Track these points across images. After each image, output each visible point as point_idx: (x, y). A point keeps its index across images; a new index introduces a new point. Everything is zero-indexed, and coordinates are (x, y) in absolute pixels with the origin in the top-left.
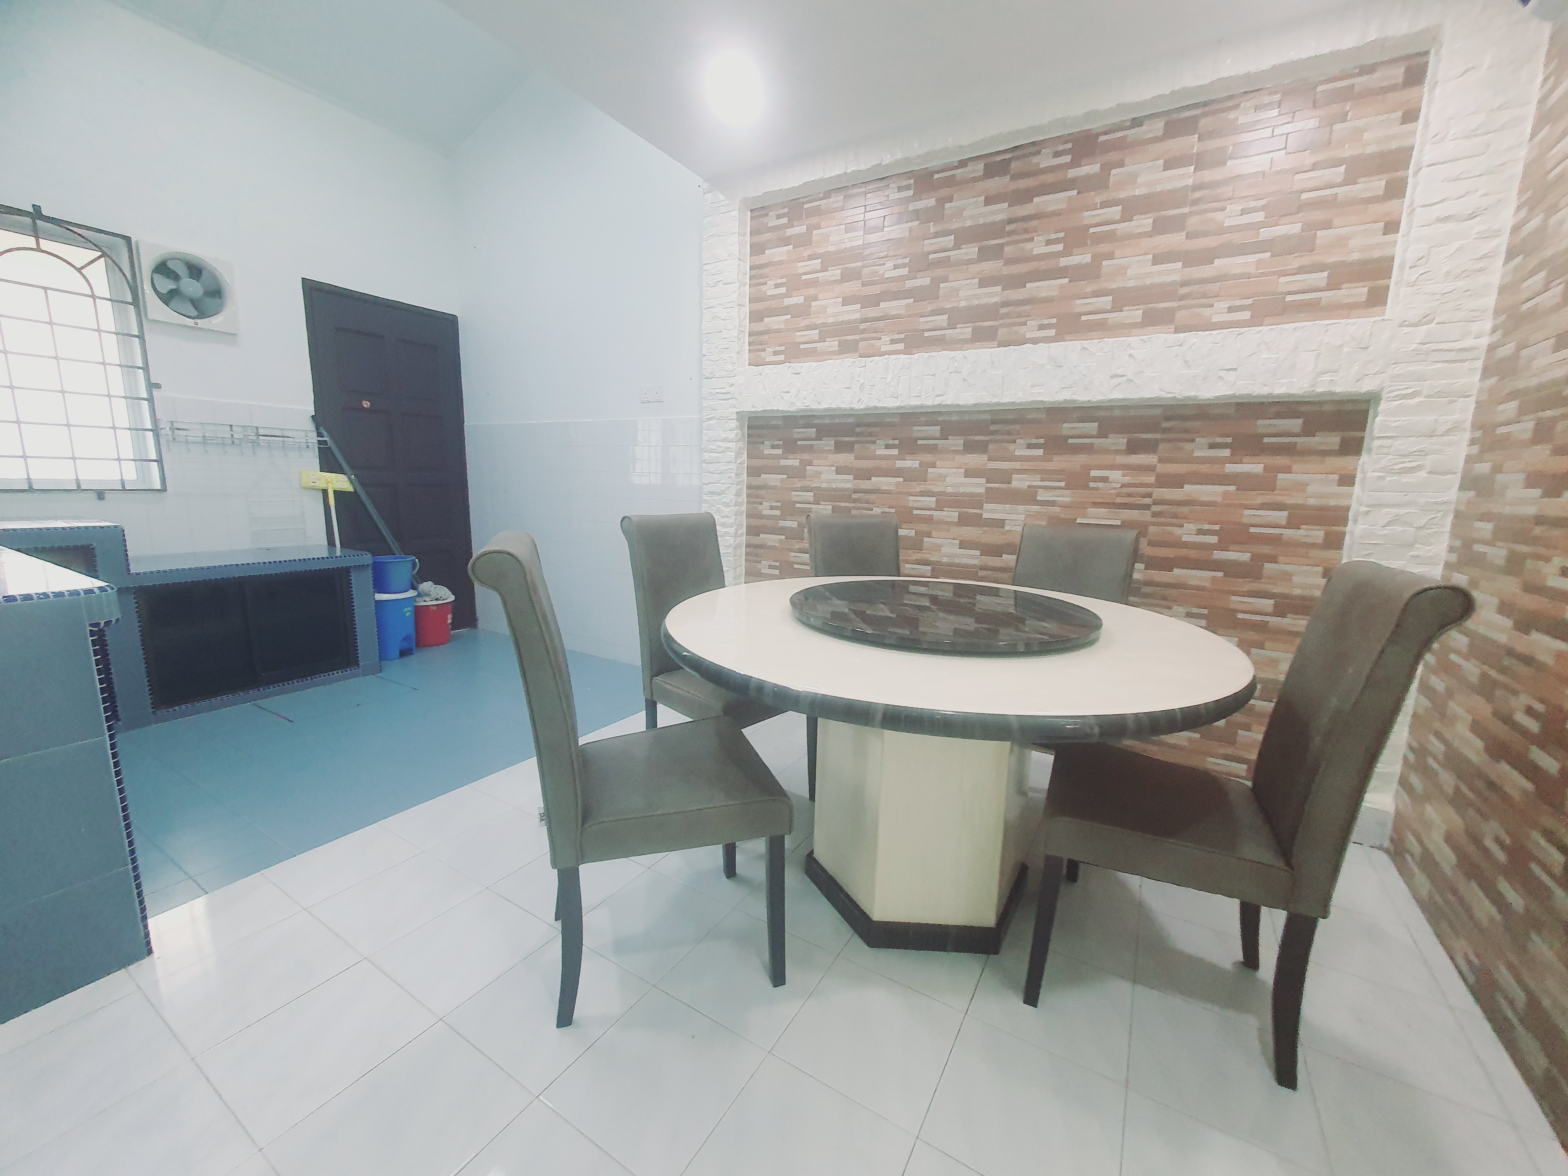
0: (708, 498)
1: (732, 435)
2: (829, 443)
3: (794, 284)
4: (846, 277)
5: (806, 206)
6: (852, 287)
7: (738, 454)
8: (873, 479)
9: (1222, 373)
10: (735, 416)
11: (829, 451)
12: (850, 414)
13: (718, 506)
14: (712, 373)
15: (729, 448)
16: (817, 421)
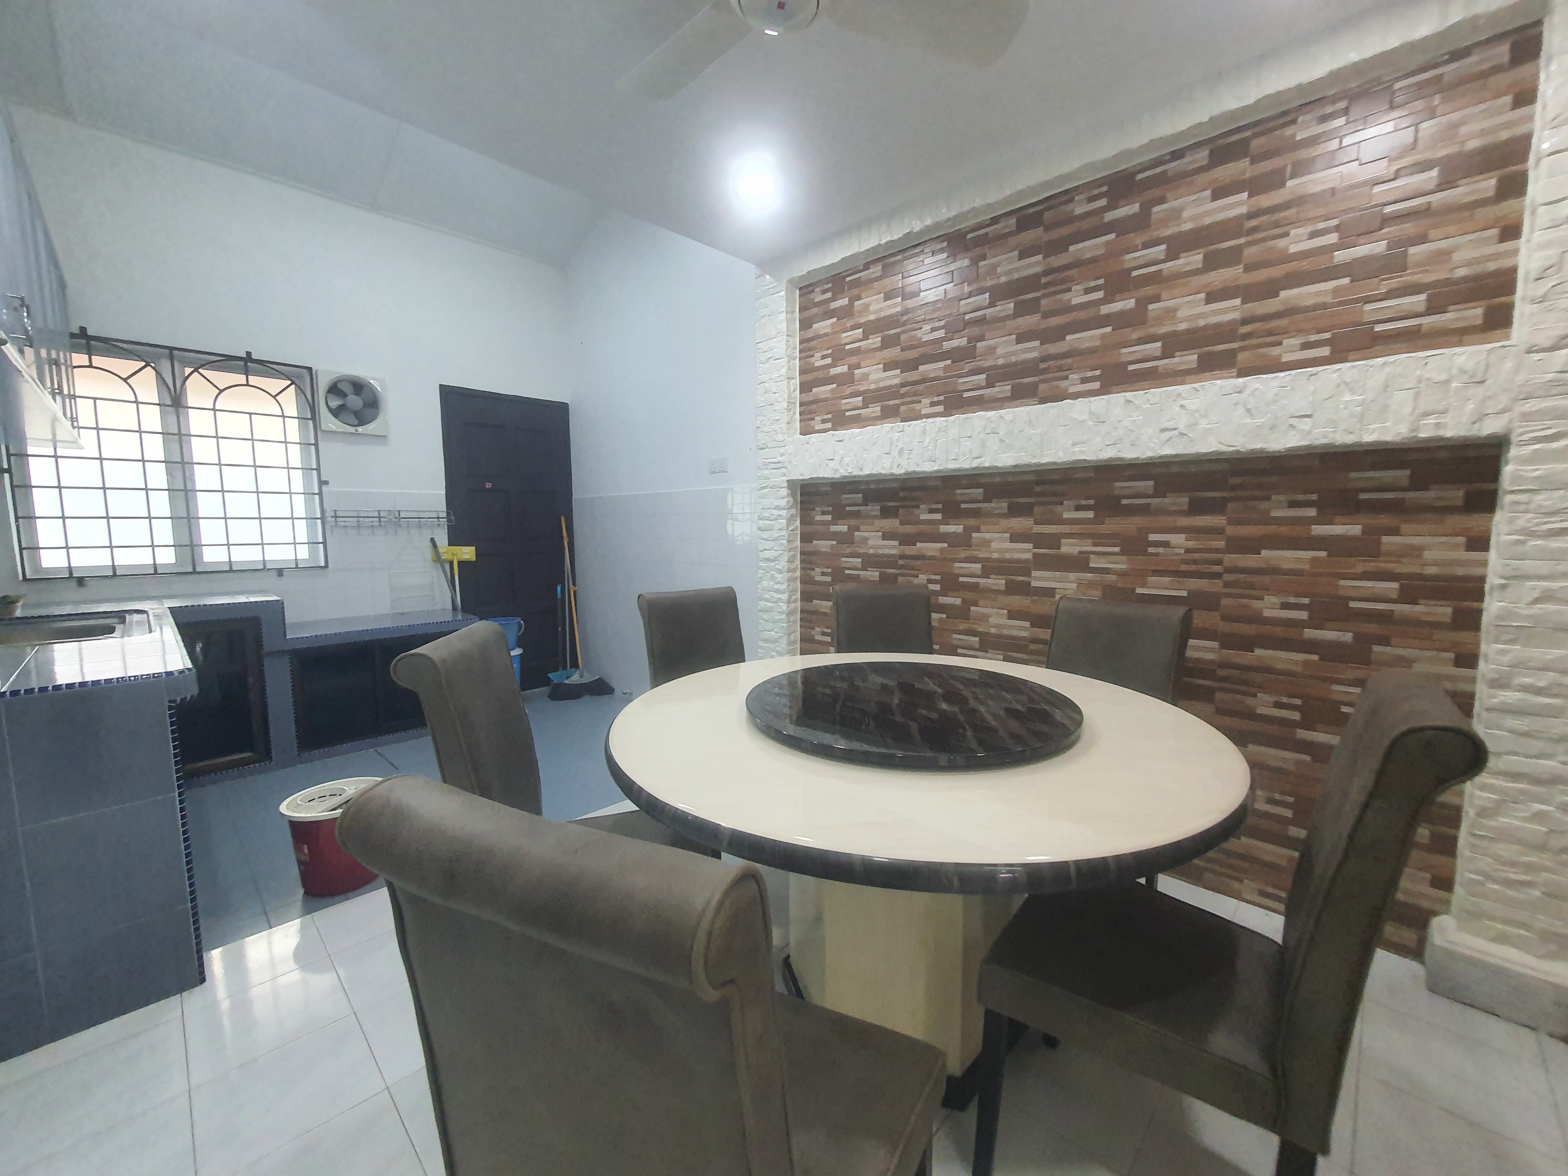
0: (763, 565)
1: (783, 503)
2: (874, 509)
3: (839, 355)
4: (887, 343)
5: (848, 279)
6: (893, 353)
7: (790, 520)
8: (918, 544)
9: (1293, 421)
10: (785, 485)
11: (875, 517)
12: (894, 479)
13: (772, 572)
14: (765, 444)
15: (781, 515)
16: (863, 487)
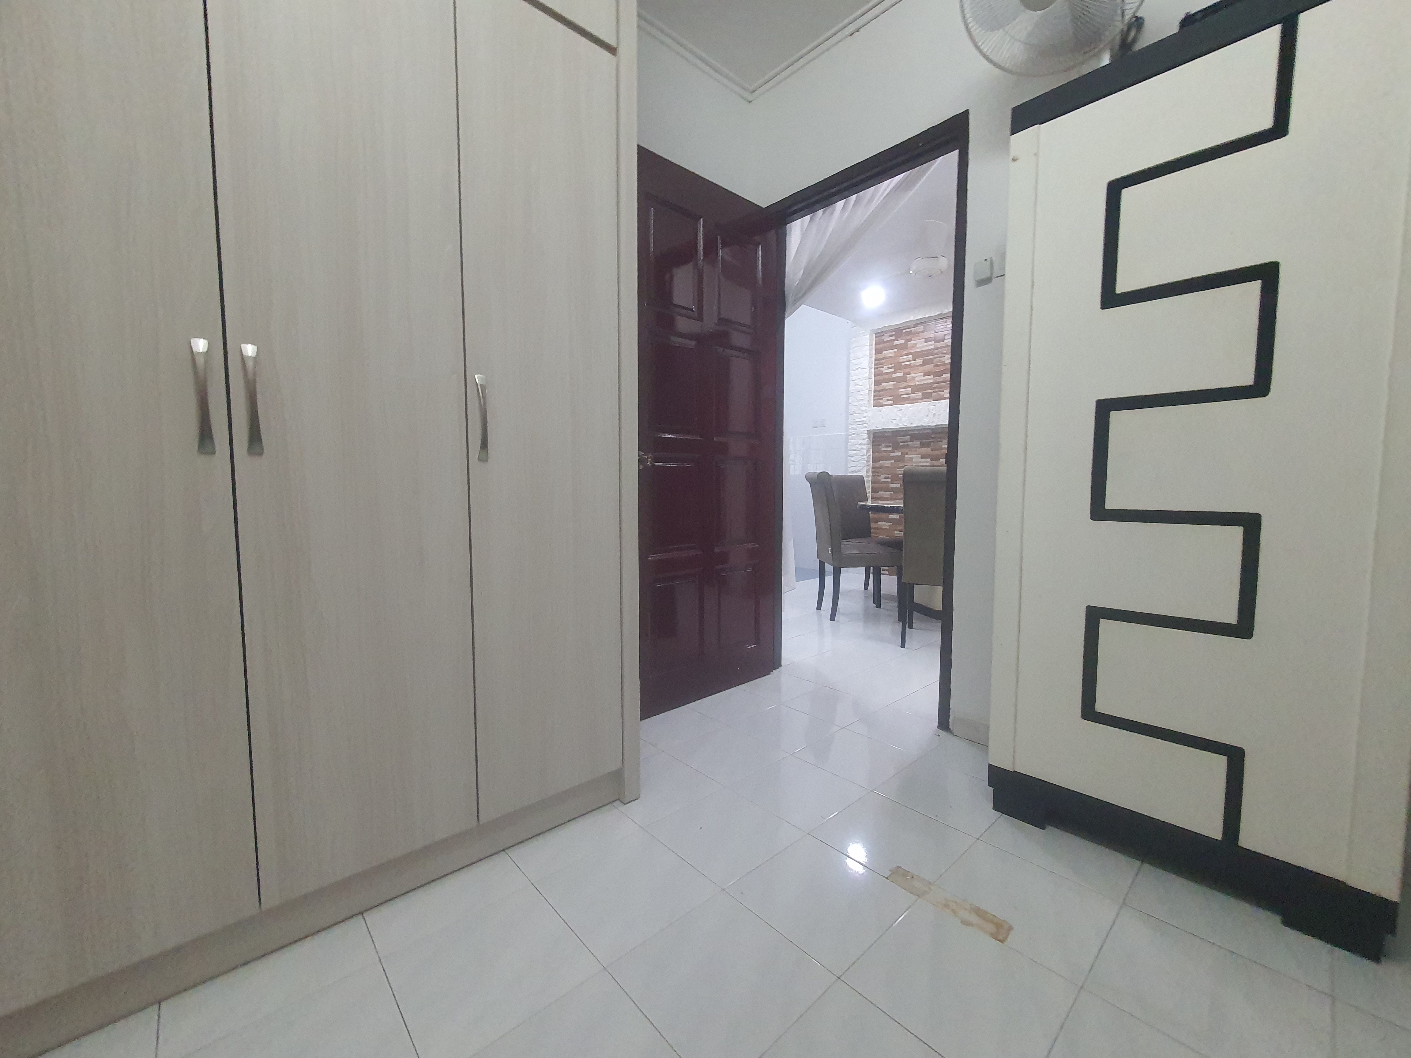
1: (865, 441)
3: (898, 367)
4: (925, 363)
5: (904, 331)
6: (929, 367)
7: (868, 452)
10: (866, 432)
12: (929, 428)
14: (854, 412)
15: (863, 448)
16: (910, 433)
